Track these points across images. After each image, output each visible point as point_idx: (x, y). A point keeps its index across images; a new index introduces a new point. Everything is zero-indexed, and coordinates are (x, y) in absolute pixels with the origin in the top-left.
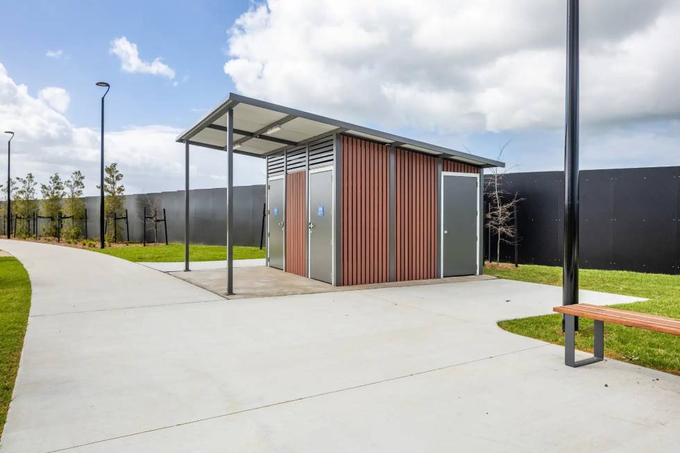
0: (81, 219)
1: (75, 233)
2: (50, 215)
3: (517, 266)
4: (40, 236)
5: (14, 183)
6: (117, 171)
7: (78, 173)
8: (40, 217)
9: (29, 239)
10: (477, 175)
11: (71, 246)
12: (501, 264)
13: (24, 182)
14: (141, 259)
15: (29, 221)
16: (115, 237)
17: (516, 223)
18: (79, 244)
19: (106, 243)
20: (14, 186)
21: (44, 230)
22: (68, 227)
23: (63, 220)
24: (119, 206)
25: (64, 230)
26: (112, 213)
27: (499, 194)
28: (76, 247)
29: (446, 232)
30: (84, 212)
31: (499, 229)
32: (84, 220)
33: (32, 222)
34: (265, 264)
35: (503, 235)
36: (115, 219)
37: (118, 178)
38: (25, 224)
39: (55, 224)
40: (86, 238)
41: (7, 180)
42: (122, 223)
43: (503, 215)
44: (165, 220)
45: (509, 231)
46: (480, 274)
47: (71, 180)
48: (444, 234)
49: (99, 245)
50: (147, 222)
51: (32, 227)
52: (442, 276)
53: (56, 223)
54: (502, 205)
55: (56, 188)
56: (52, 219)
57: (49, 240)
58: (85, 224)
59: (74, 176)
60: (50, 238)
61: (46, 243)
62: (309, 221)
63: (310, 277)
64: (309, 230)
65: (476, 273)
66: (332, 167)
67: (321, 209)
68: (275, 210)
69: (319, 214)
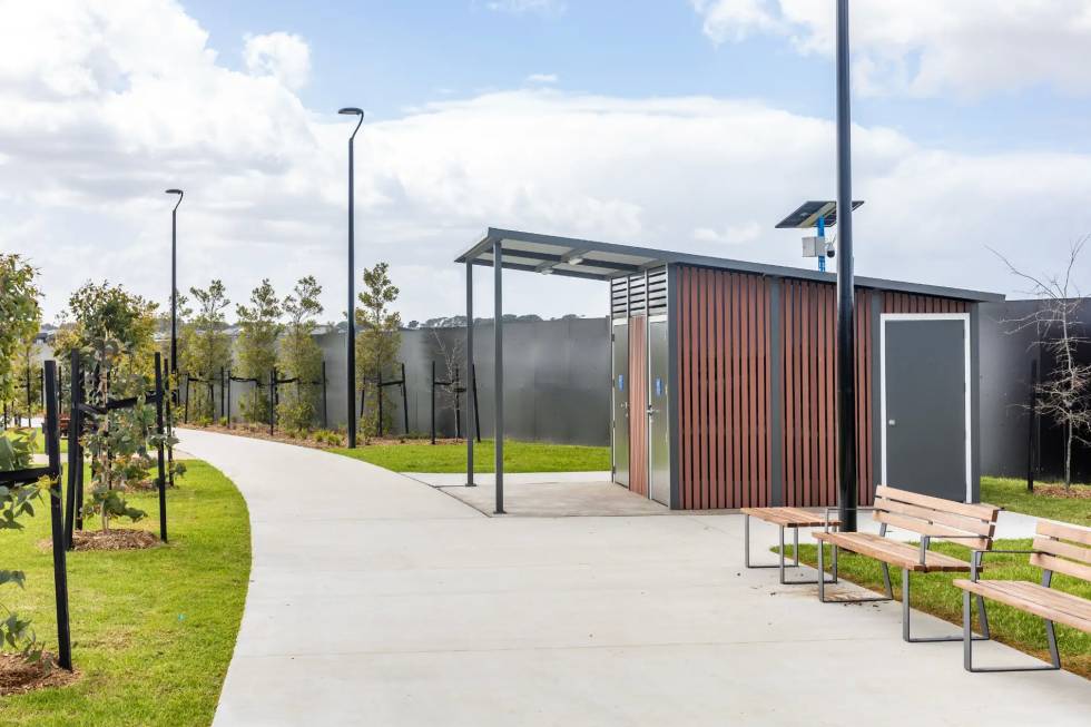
0: (314, 383)
1: (302, 414)
2: (254, 375)
4: (235, 420)
5: (183, 301)
6: (385, 282)
7: (309, 281)
8: (234, 379)
9: (214, 427)
10: (965, 317)
11: (295, 444)
13: (205, 297)
14: (412, 468)
15: (211, 387)
16: (379, 425)
18: (312, 440)
19: (360, 436)
20: (184, 307)
21: (242, 406)
22: (289, 399)
23: (280, 386)
24: (389, 357)
25: (283, 407)
26: (372, 370)
27: (1072, 344)
28: (306, 446)
29: (892, 422)
30: (319, 368)
32: (320, 386)
33: (217, 389)
34: (610, 479)
36: (380, 385)
37: (388, 296)
38: (206, 392)
39: (264, 394)
40: (325, 426)
41: (170, 293)
42: (394, 393)
46: (975, 502)
47: (295, 295)
48: (890, 426)
49: (346, 442)
50: (438, 393)
51: (218, 400)
53: (266, 392)
55: (265, 313)
56: (259, 383)
57: (253, 430)
58: (321, 396)
59: (301, 287)
60: (255, 425)
61: (248, 435)
62: (650, 402)
63: (651, 497)
64: (650, 417)
65: (965, 499)
66: (666, 318)
67: (659, 384)
68: (620, 380)
69: (657, 391)
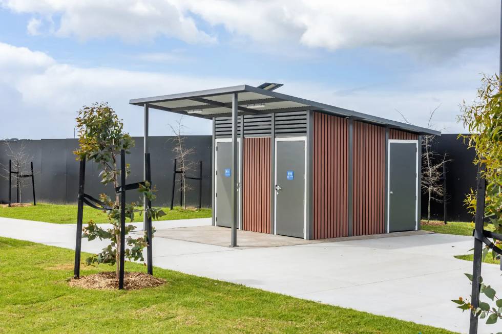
3: (446, 223)
10: (416, 142)
12: (431, 222)
17: (445, 182)
29: (391, 192)
31: (429, 188)
35: (434, 194)
43: (434, 175)
44: (32, 175)
45: (439, 191)
46: (418, 230)
48: (390, 194)
52: (388, 232)
54: (432, 166)
62: (275, 184)
63: (275, 233)
64: (275, 191)
65: (415, 229)
66: (304, 138)
67: (291, 174)
68: (226, 171)
69: (288, 177)
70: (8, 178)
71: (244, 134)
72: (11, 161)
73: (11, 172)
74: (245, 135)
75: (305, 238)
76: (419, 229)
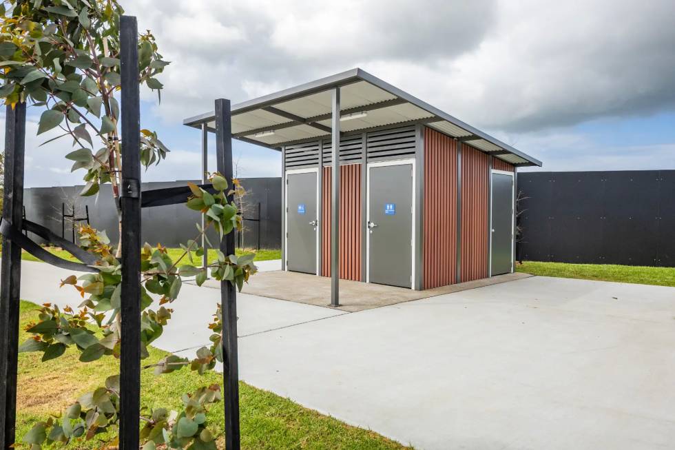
3: (521, 263)
10: (513, 174)
29: (493, 230)
34: (280, 267)
44: (88, 219)
52: (490, 275)
62: (368, 220)
63: (368, 281)
64: (368, 229)
65: (511, 270)
66: (412, 161)
67: (391, 207)
68: (300, 208)
69: (387, 212)
70: (61, 221)
71: (322, 162)
72: (63, 204)
73: (64, 216)
74: (324, 164)
75: (413, 288)
76: (514, 271)
